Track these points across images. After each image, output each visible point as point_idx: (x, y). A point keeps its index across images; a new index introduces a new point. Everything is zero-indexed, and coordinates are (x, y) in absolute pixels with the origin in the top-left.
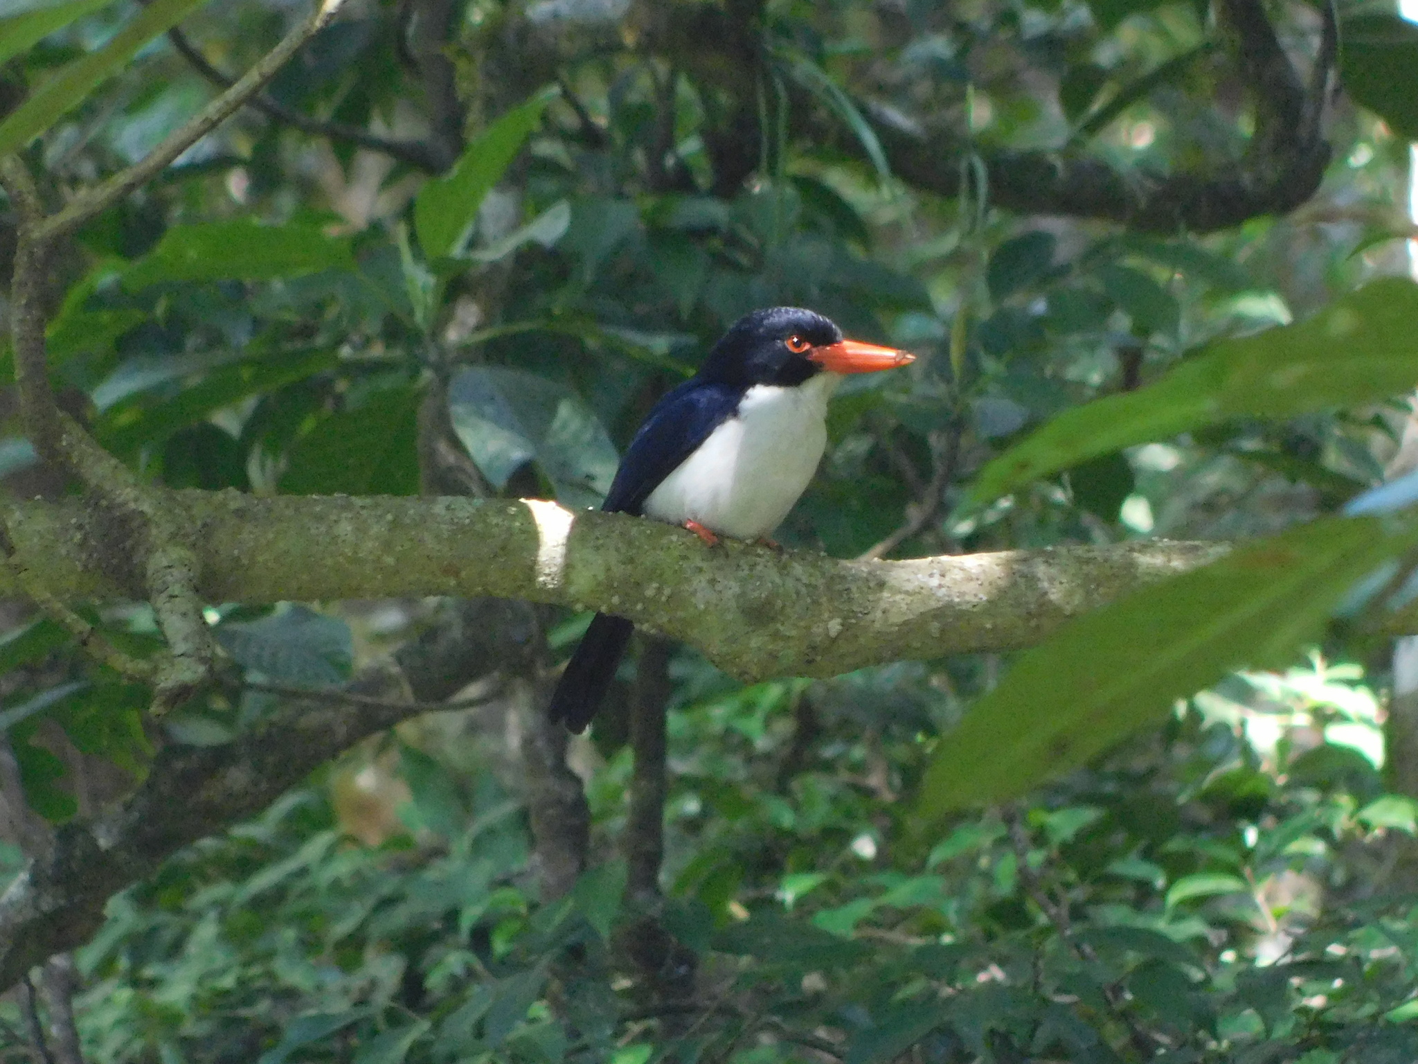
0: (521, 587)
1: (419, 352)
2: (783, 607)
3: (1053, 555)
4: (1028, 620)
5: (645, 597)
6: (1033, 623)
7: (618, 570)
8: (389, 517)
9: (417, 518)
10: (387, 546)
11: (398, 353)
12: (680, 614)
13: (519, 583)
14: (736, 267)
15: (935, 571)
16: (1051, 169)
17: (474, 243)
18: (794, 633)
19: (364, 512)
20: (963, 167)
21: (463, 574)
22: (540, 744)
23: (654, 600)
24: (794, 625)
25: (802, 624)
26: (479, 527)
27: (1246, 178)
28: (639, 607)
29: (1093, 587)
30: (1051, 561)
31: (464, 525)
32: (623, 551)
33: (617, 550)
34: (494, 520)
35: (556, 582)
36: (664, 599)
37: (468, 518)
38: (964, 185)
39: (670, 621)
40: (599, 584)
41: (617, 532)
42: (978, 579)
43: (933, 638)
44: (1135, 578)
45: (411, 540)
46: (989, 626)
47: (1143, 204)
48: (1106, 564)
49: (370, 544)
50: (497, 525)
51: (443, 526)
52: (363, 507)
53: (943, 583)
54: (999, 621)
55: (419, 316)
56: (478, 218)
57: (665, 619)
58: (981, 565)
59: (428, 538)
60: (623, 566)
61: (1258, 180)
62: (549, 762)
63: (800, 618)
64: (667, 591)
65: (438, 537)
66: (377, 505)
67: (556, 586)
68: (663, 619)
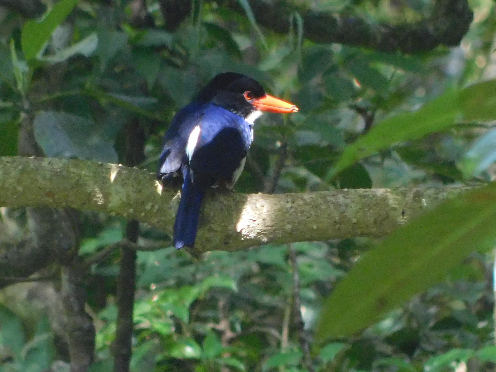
0: (84, 204)
1: (19, 104)
2: (214, 216)
3: (347, 193)
4: (334, 226)
5: (146, 210)
6: (337, 226)
7: (133, 196)
8: (20, 167)
9: (34, 168)
10: (19, 182)
11: (9, 104)
12: (163, 218)
13: (84, 201)
14: (176, 66)
15: (289, 200)
16: (334, 21)
17: (48, 52)
18: (219, 229)
19: (8, 165)
20: (291, 19)
21: (56, 196)
22: (72, 299)
23: (149, 211)
24: (219, 225)
25: (223, 224)
26: (64, 173)
27: (431, 28)
28: (143, 214)
29: (367, 209)
30: (346, 196)
31: (57, 172)
32: (135, 186)
33: (133, 186)
34: (72, 170)
35: (102, 201)
36: (155, 210)
37: (59, 168)
38: (291, 27)
39: (158, 222)
40: (124, 203)
41: (133, 177)
42: (310, 204)
43: (288, 233)
44: (388, 205)
45: (32, 179)
46: (315, 227)
47: (379, 39)
48: (374, 198)
49: (10, 181)
50: (74, 172)
51: (46, 172)
52: (8, 162)
53: (293, 206)
54: (320, 225)
55: (20, 86)
56: (51, 39)
57: (156, 221)
58: (312, 198)
59: (39, 178)
60: (135, 194)
61: (437, 29)
62: (76, 309)
63: (223, 221)
64: (157, 207)
65: (44, 178)
66: (14, 162)
67: (102, 203)
68: (155, 221)
